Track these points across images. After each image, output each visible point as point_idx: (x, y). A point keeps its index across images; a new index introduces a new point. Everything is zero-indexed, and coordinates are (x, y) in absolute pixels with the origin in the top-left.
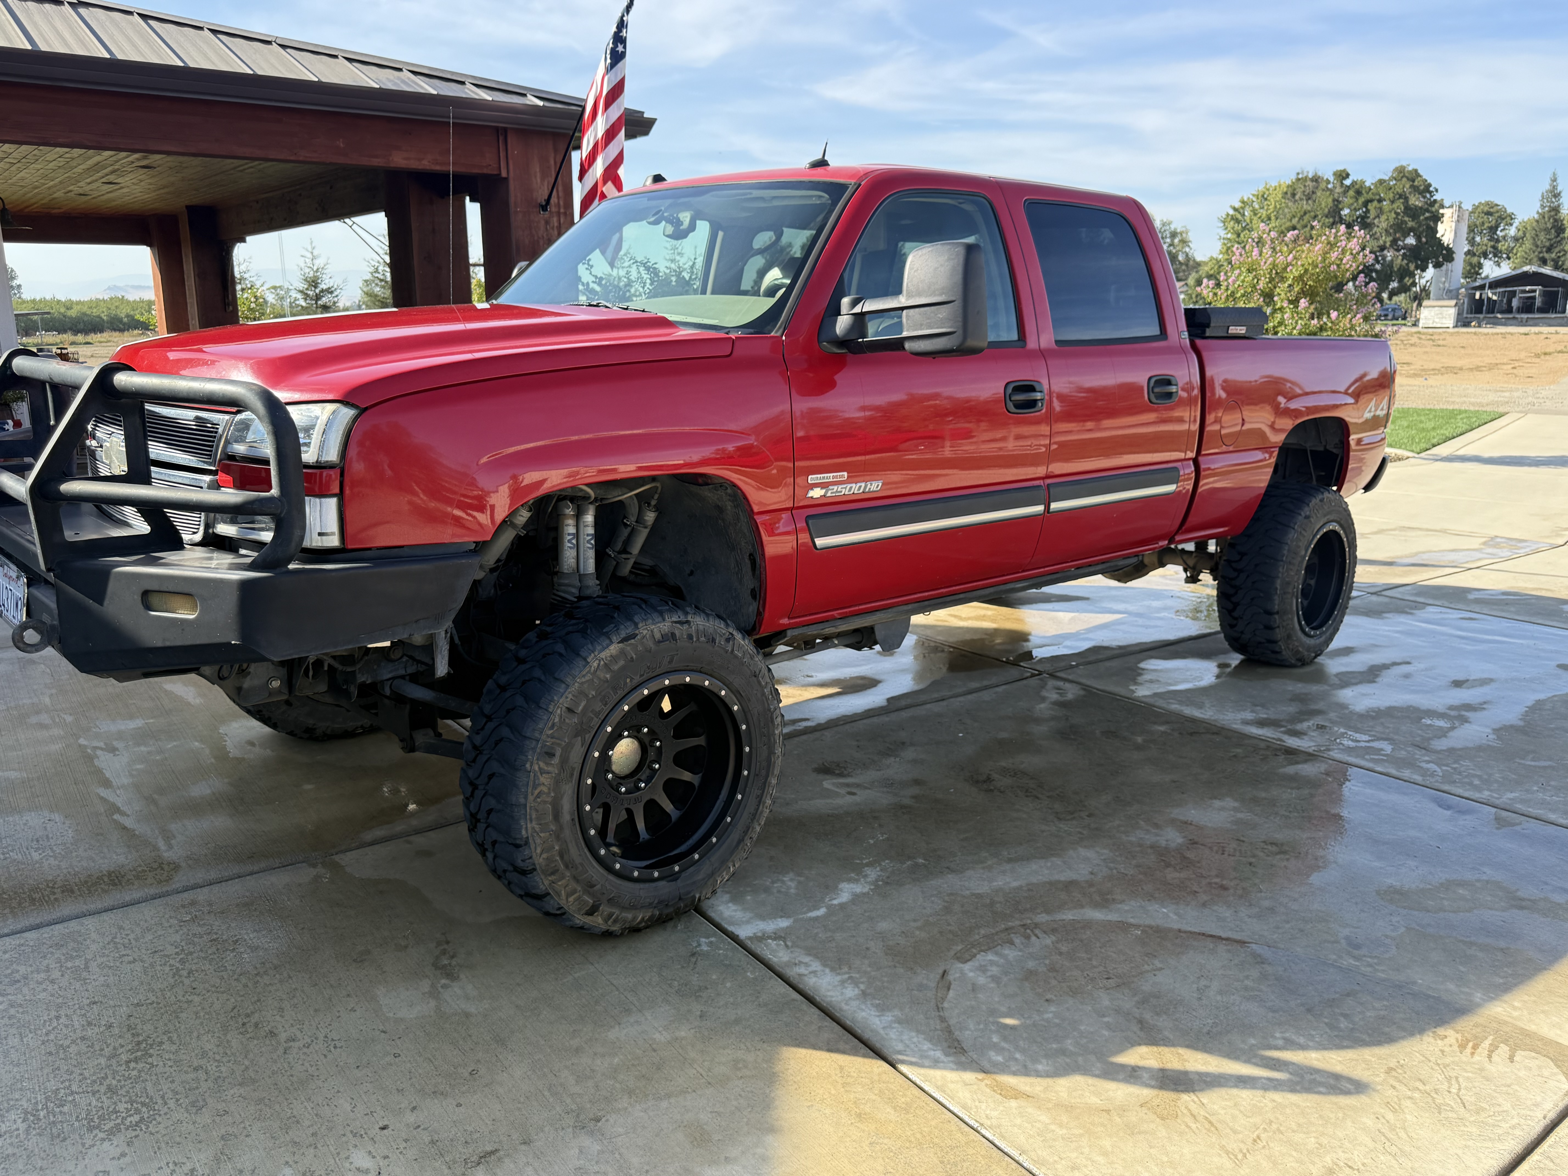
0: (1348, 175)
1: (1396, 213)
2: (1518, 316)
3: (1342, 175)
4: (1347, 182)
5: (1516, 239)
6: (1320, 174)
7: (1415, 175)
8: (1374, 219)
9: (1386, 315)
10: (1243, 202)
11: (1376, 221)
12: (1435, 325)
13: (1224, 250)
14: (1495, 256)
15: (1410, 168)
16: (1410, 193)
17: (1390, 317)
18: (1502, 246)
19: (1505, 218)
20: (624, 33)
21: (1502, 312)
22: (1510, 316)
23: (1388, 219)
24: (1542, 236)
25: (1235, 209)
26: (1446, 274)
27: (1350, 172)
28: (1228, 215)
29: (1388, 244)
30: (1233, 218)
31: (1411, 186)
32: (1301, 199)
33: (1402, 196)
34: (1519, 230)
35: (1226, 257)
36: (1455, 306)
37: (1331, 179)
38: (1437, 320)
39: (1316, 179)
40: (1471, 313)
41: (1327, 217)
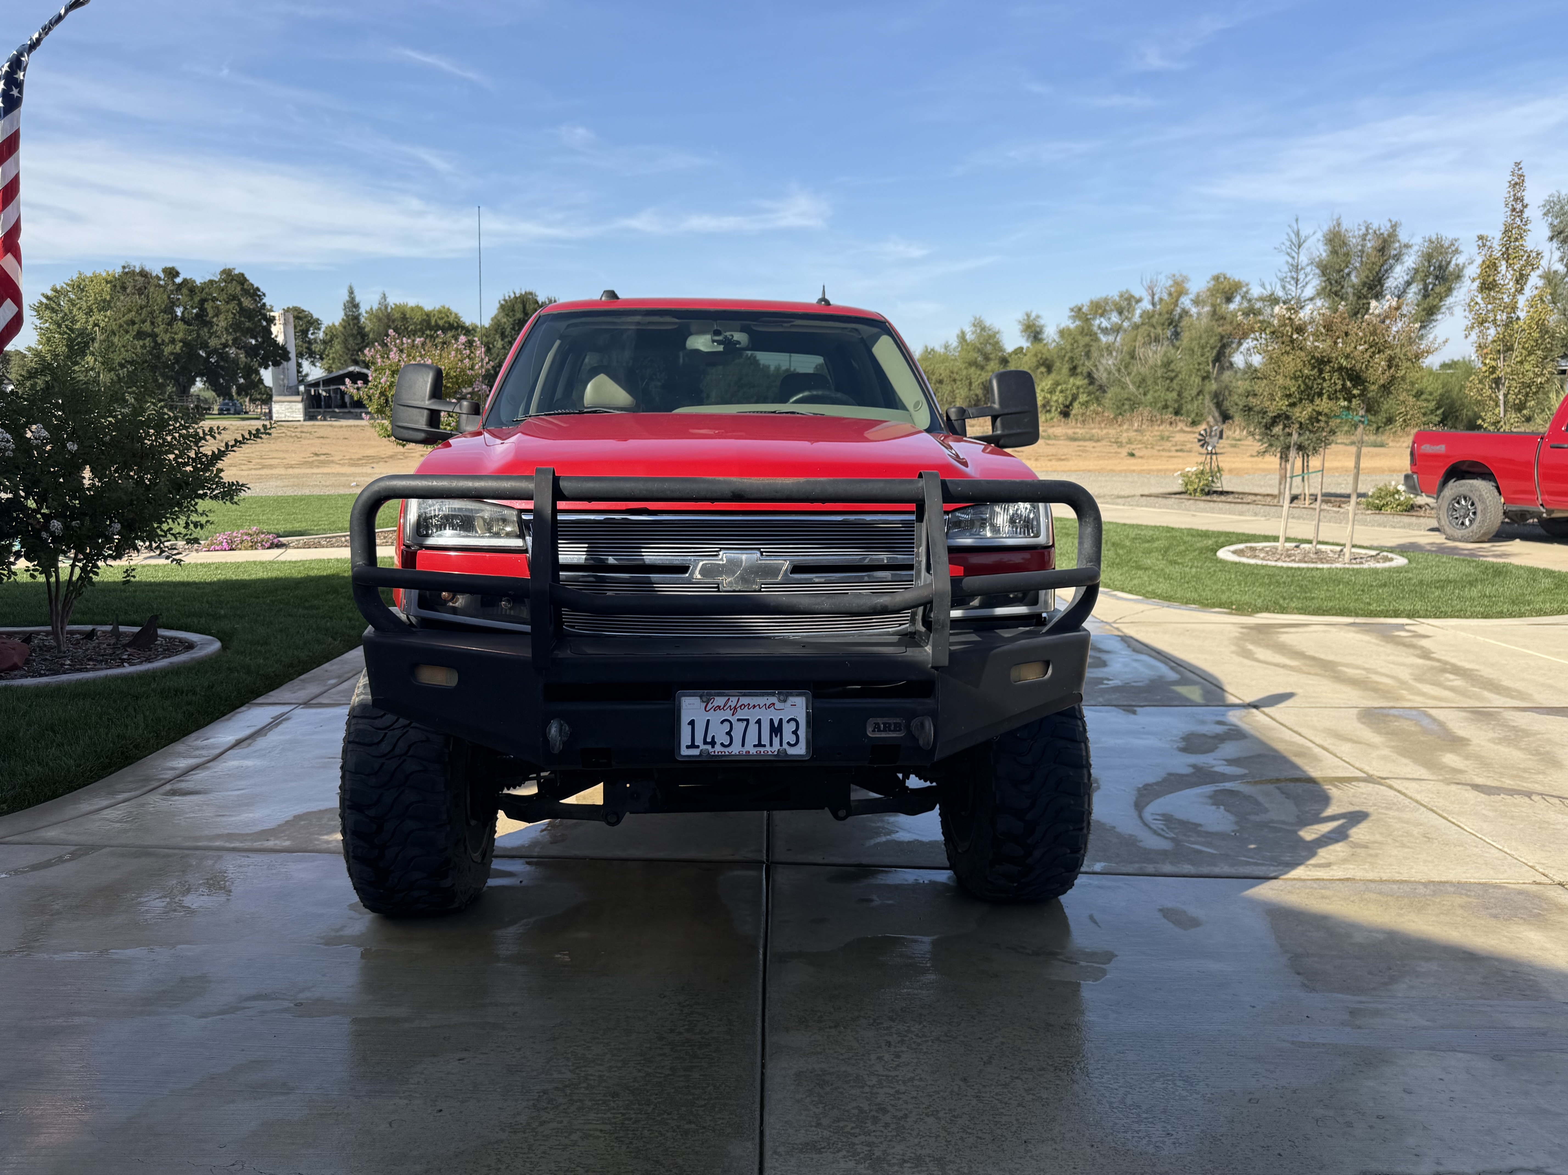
0: (177, 274)
1: (232, 313)
2: (352, 410)
3: (172, 273)
4: (178, 280)
5: (324, 342)
6: (147, 269)
7: (241, 280)
8: (213, 317)
9: (228, 410)
10: (56, 291)
11: (215, 320)
12: (287, 419)
13: (44, 341)
14: (310, 356)
15: (236, 272)
16: (242, 295)
17: (232, 411)
18: (316, 348)
19: (315, 323)
20: (21, 75)
21: (337, 407)
22: (346, 410)
23: (226, 319)
24: (351, 340)
25: (47, 298)
26: (284, 372)
27: (180, 270)
28: (41, 303)
29: (230, 342)
30: (47, 307)
31: (242, 289)
32: (134, 294)
33: (234, 298)
34: (326, 334)
35: (48, 348)
36: (302, 401)
37: (162, 275)
38: (288, 414)
39: (144, 274)
40: (313, 408)
41: (165, 312)
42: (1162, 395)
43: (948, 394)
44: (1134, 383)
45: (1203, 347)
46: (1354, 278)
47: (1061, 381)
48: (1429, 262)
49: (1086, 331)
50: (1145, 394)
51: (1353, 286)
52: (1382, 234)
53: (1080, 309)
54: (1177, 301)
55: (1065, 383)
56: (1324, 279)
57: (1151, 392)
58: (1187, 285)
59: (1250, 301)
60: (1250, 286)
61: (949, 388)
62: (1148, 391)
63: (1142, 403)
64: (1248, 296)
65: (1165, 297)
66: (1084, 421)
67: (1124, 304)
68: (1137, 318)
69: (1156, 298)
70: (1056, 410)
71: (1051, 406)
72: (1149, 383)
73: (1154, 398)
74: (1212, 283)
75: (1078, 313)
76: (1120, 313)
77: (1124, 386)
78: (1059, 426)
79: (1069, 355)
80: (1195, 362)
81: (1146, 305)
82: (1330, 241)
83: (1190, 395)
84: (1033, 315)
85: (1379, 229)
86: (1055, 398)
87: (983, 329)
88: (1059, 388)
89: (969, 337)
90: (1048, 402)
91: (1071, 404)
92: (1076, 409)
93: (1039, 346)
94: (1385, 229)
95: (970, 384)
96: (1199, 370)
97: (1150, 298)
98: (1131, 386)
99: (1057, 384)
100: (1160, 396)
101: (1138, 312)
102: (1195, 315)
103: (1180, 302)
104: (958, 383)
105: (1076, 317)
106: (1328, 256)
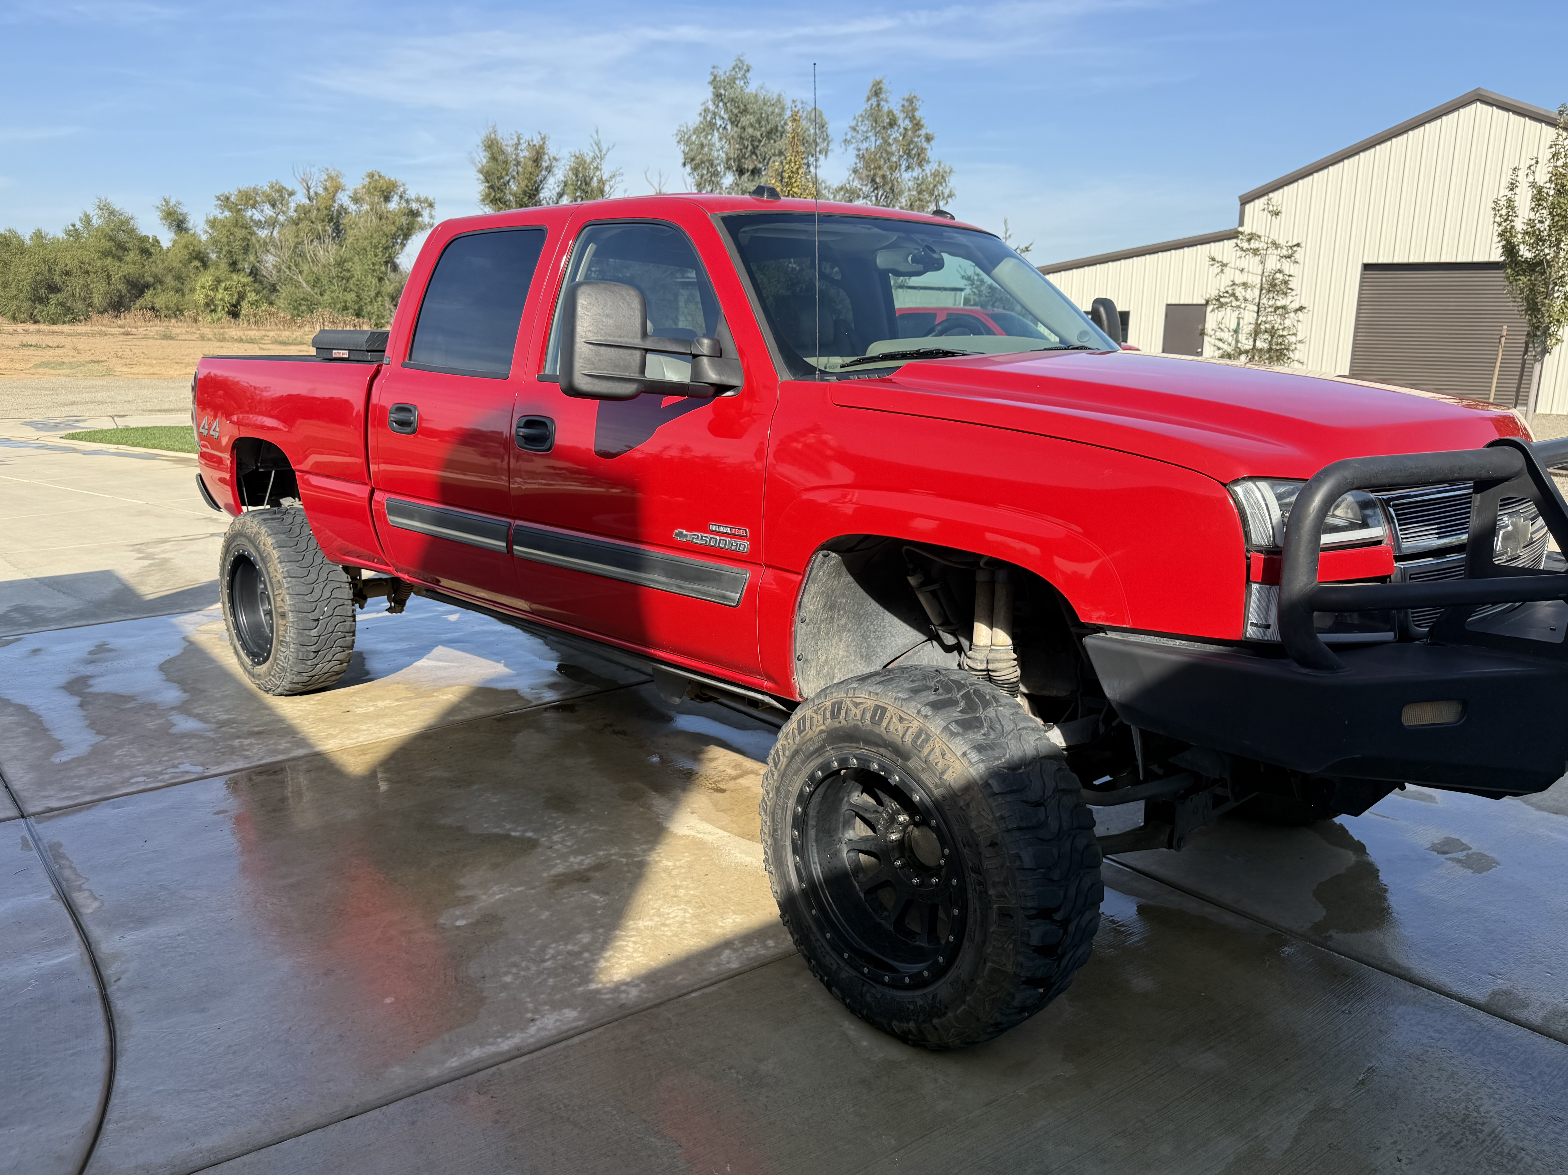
42: (340, 295)
43: (81, 289)
44: (308, 282)
45: (376, 247)
46: (513, 186)
47: (222, 278)
48: (577, 176)
49: (239, 223)
50: (321, 295)
51: (515, 195)
52: (534, 146)
53: (228, 198)
54: (334, 196)
55: (227, 280)
56: (487, 185)
57: (328, 292)
58: (343, 181)
59: (407, 201)
60: (406, 187)
61: (81, 281)
62: (325, 291)
63: (320, 304)
64: (406, 197)
65: (321, 191)
66: (256, 322)
67: (276, 196)
68: (292, 214)
69: (312, 193)
70: (223, 309)
71: (216, 306)
72: (325, 282)
73: (332, 298)
74: (368, 180)
75: (225, 201)
76: (273, 206)
77: (298, 286)
78: (229, 327)
79: (227, 248)
80: (369, 262)
81: (301, 198)
82: (489, 147)
83: (369, 296)
84: (173, 202)
85: (532, 141)
86: (219, 296)
87: (112, 213)
88: (223, 285)
89: (96, 222)
90: (212, 300)
91: (238, 303)
92: (245, 308)
93: (186, 238)
94: (537, 141)
95: (109, 277)
96: (374, 270)
97: (305, 191)
98: (305, 285)
99: (219, 281)
100: (338, 297)
101: (293, 205)
102: (354, 213)
103: (336, 198)
104: (92, 275)
105: (225, 206)
106: (488, 162)
